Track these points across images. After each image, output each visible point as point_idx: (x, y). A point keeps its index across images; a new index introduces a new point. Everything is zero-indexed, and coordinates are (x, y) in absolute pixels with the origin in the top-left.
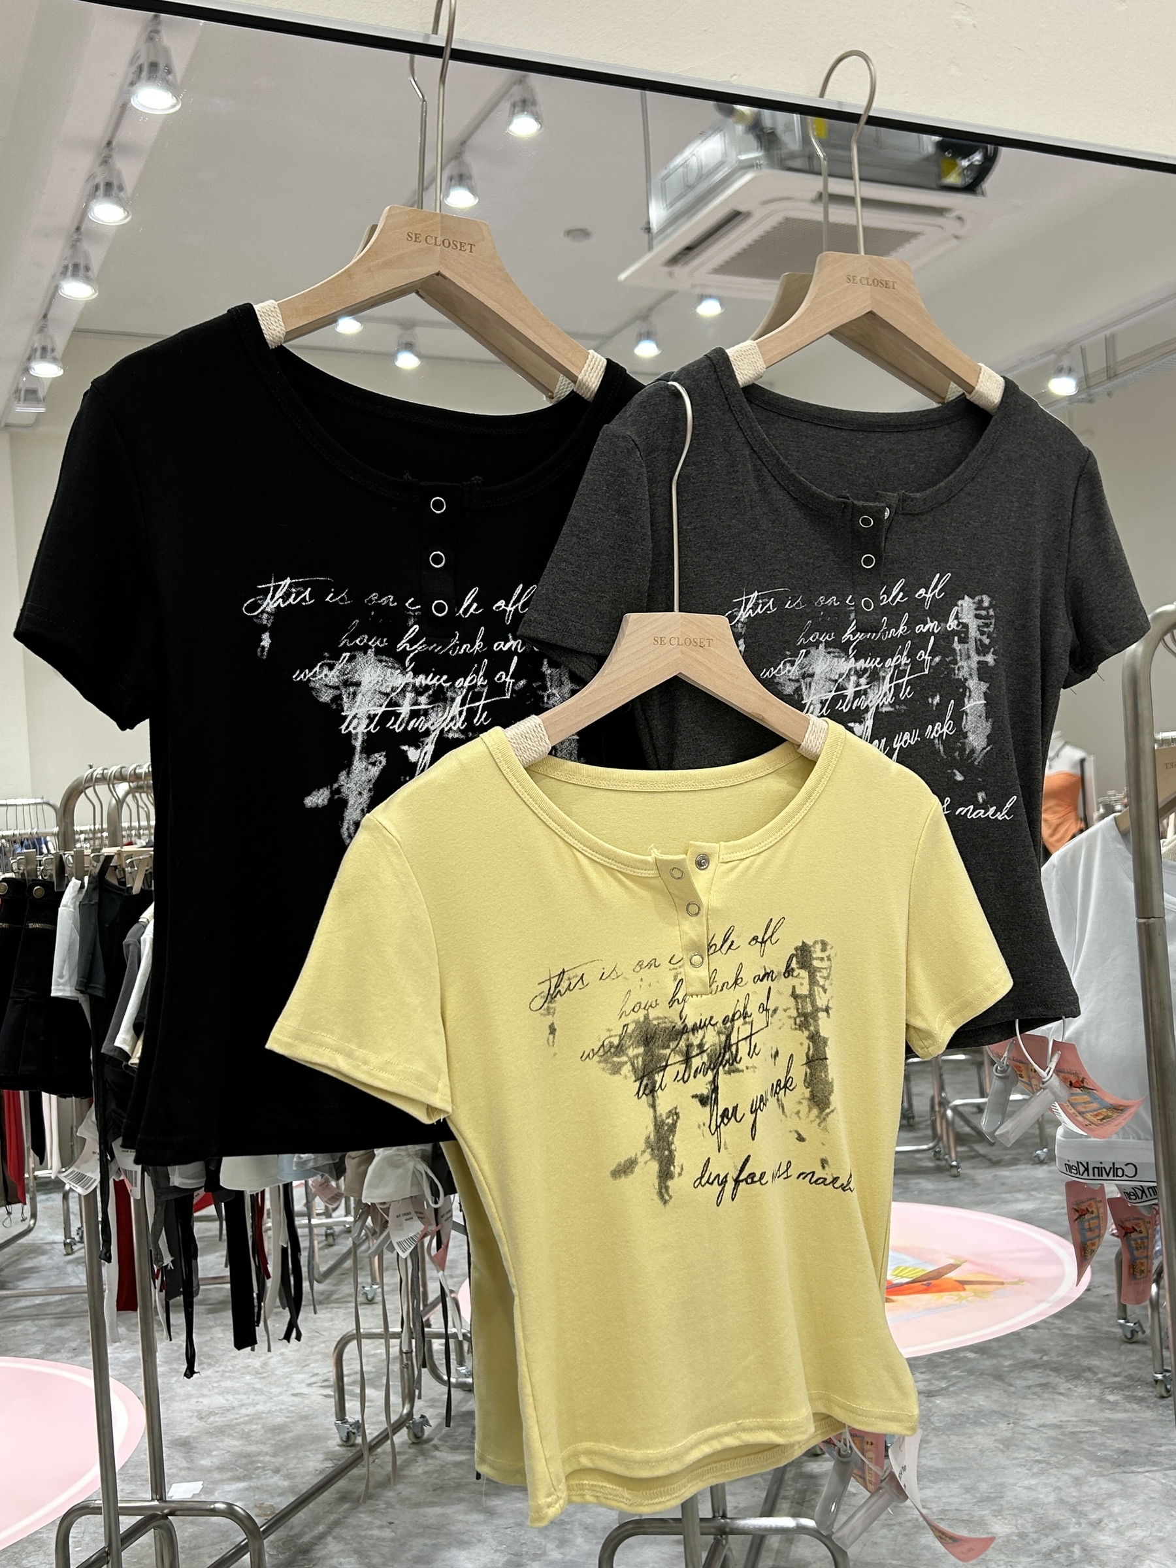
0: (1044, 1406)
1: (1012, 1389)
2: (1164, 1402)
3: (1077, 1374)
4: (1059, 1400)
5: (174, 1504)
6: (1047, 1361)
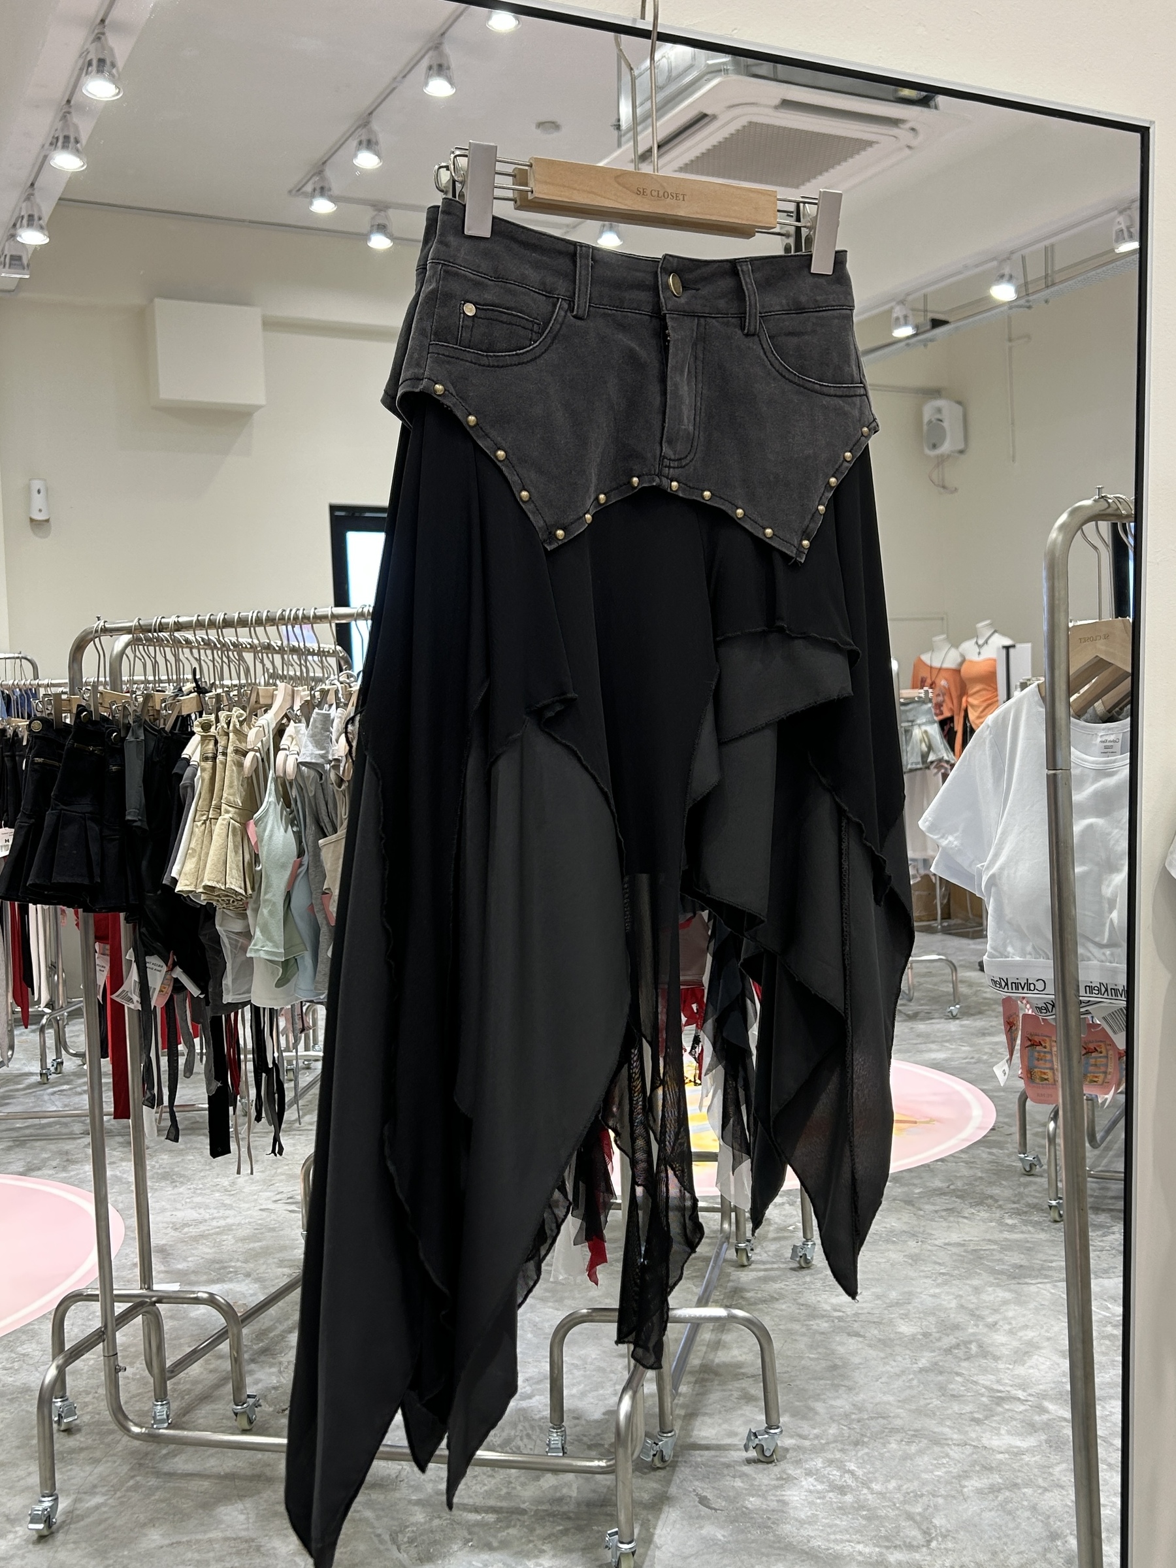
0: (949, 1227)
1: (921, 1213)
2: (1057, 1225)
3: (982, 1200)
4: (963, 1223)
5: (160, 1294)
6: (954, 1190)
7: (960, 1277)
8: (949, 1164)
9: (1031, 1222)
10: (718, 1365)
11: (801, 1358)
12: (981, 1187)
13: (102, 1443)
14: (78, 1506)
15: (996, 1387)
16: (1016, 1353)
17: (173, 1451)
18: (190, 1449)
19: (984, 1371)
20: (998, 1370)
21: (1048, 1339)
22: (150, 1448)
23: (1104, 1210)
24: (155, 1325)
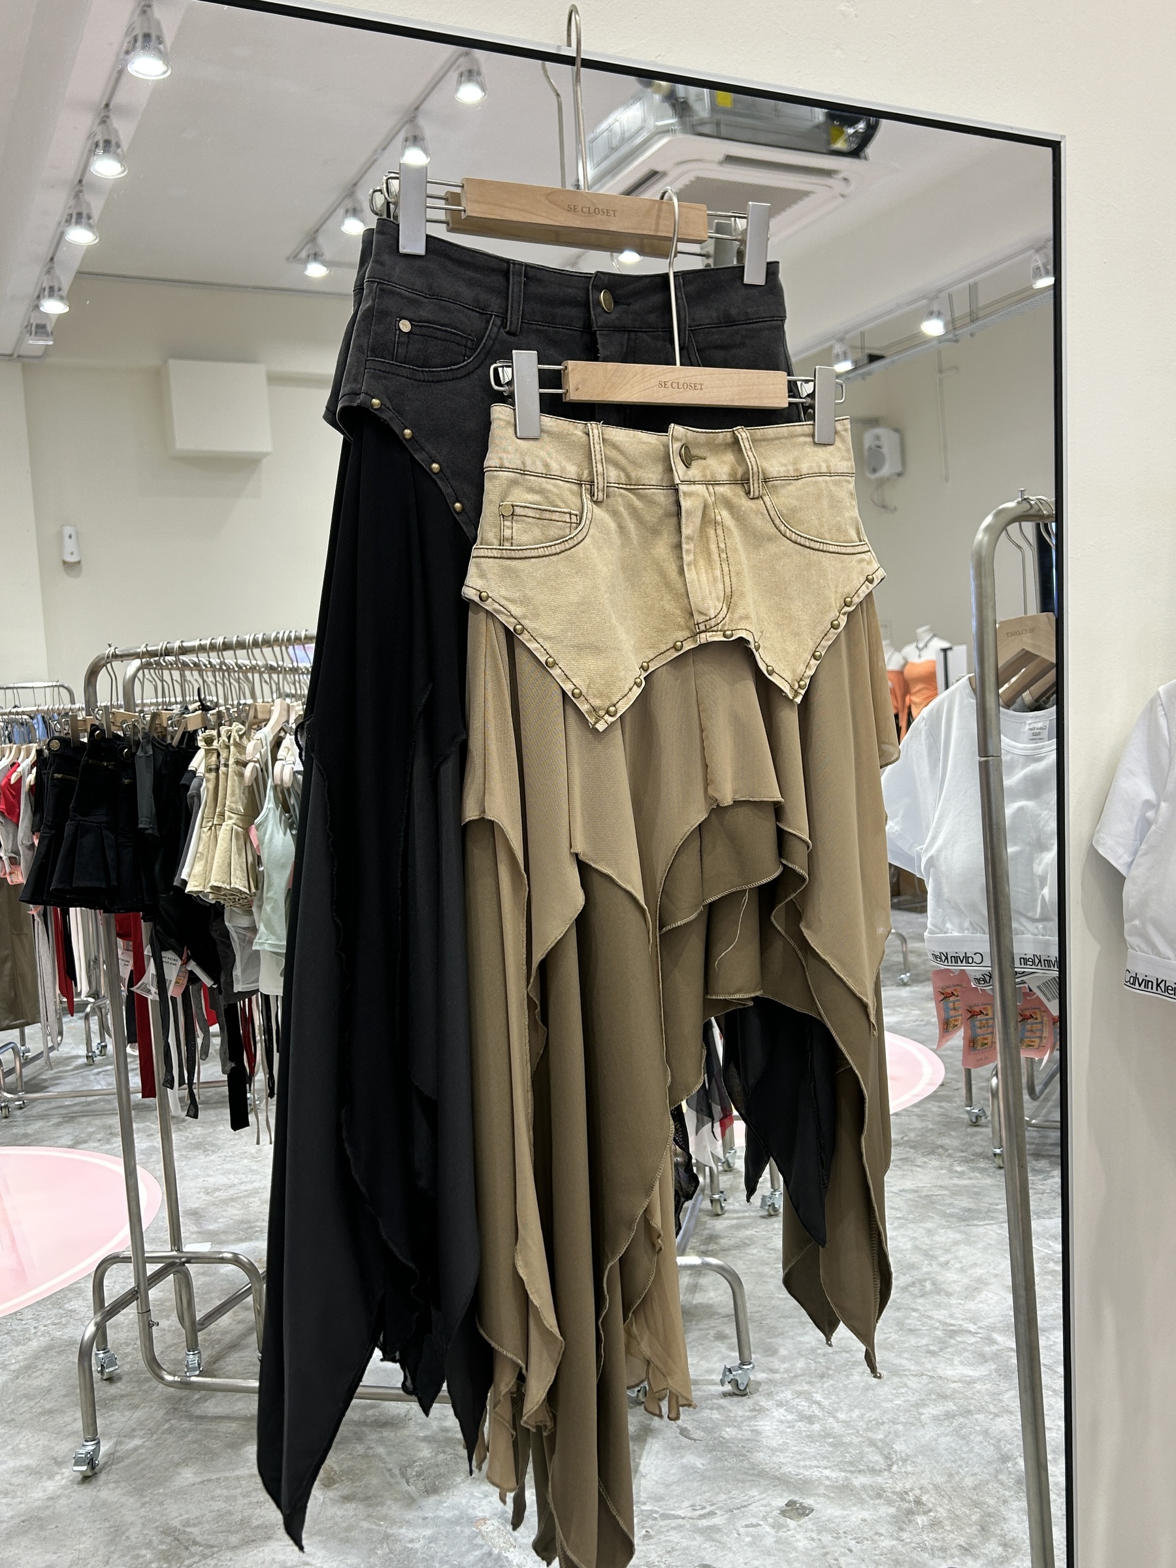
0: (904, 1175)
2: (999, 1172)
3: (933, 1150)
4: (916, 1171)
5: (189, 1255)
6: (907, 1141)
7: (914, 1221)
8: (903, 1118)
9: (978, 1168)
10: (696, 1306)
11: (771, 1298)
12: (933, 1138)
13: (140, 1390)
14: (118, 1448)
15: (949, 1321)
16: (967, 1289)
17: (205, 1396)
18: (220, 1394)
19: (938, 1306)
20: (951, 1305)
21: (996, 1276)
22: (184, 1394)
23: (1044, 1156)
24: (185, 1283)
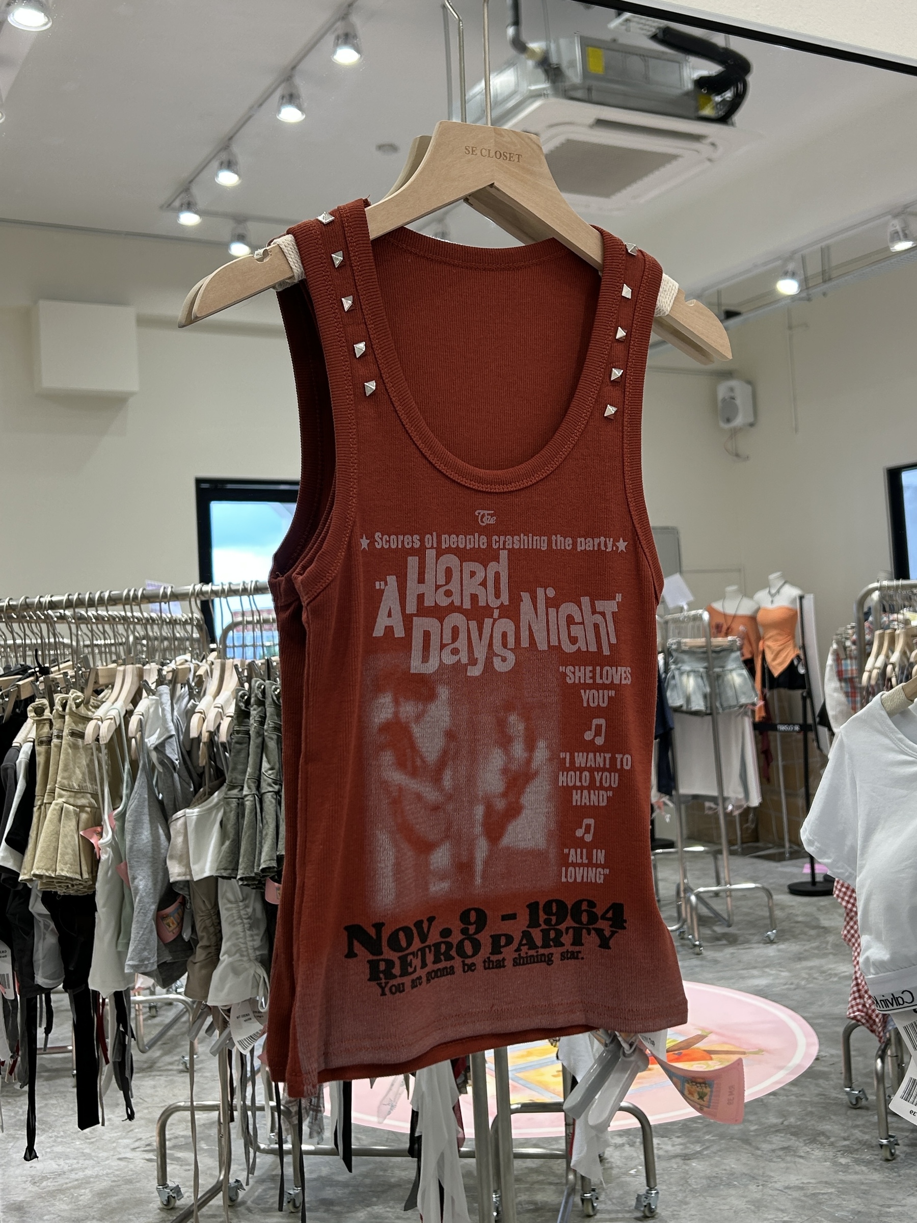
0: (787, 1168)
2: (888, 1165)
3: (814, 1138)
4: (799, 1163)
6: (787, 1126)
8: (781, 1098)
9: (863, 1161)
12: (813, 1122)
